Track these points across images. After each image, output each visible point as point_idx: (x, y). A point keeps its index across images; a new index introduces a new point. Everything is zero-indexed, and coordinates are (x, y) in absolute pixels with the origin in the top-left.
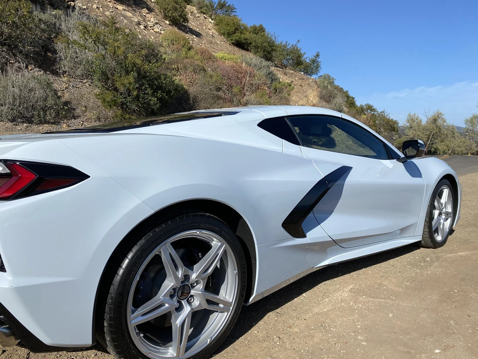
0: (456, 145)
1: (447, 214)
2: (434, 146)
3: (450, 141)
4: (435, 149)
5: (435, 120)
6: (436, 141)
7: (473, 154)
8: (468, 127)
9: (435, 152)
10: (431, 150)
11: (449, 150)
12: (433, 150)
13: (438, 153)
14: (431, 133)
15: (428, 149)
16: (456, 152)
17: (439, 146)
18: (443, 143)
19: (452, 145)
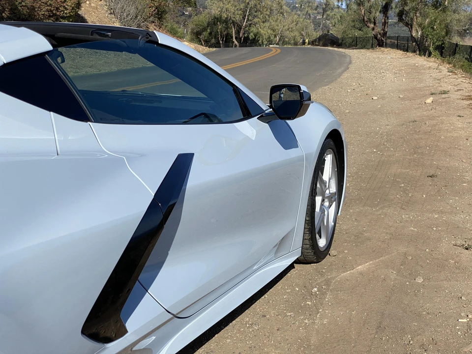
0: (286, 27)
1: (331, 198)
2: (254, 29)
3: (276, 21)
4: (255, 35)
6: (256, 20)
7: (312, 43)
9: (254, 39)
10: (248, 36)
11: (275, 36)
12: (251, 36)
13: (260, 41)
14: (247, 7)
15: (244, 34)
16: (286, 39)
17: (261, 30)
18: (267, 24)
19: (280, 28)
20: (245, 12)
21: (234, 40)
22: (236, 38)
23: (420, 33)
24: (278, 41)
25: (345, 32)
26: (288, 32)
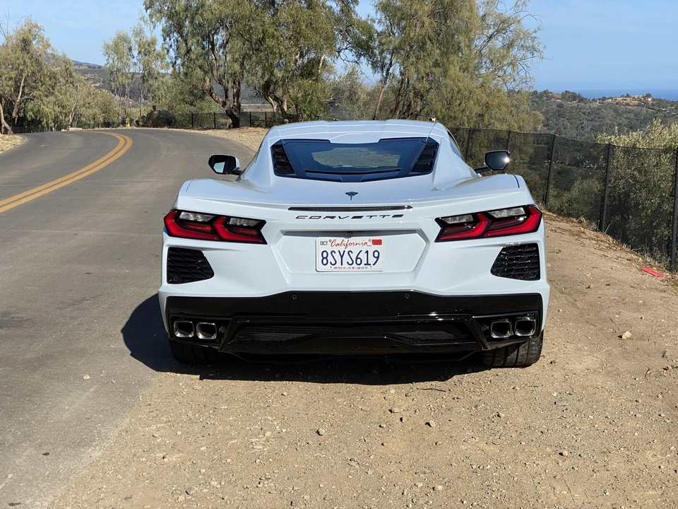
0: (82, 102)
2: (33, 106)
3: (65, 94)
4: (36, 114)
5: (25, 44)
6: (36, 93)
7: (137, 123)
8: (111, 61)
9: (33, 120)
10: (25, 116)
12: (30, 115)
13: (44, 123)
14: (21, 75)
15: (18, 113)
16: (83, 119)
17: (44, 107)
18: (52, 99)
19: (72, 103)
20: (17, 82)
21: (3, 121)
22: (5, 118)
23: (275, 108)
24: (71, 121)
25: (171, 108)
26: (84, 108)
